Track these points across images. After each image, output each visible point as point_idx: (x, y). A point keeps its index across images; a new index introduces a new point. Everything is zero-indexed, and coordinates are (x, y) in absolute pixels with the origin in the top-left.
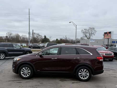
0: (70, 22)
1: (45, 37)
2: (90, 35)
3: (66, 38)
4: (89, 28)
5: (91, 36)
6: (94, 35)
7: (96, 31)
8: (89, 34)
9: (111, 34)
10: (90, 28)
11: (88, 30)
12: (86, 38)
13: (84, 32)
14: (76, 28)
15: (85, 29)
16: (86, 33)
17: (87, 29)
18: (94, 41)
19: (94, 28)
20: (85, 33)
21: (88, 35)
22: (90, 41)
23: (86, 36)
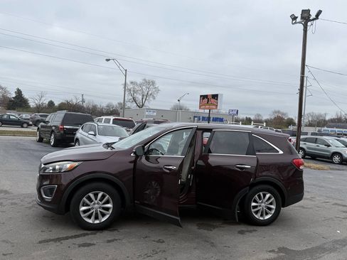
0: (108, 60)
1: (19, 92)
2: (145, 97)
3: (83, 101)
4: (141, 81)
5: (147, 101)
6: (154, 99)
7: (158, 90)
8: (143, 96)
9: (217, 99)
10: (145, 80)
11: (141, 85)
12: (135, 104)
13: (130, 90)
14: (126, 76)
15: (132, 83)
16: (134, 91)
17: (138, 83)
18: (155, 114)
19: (153, 83)
20: (132, 92)
21: (140, 97)
22: (147, 113)
23: (135, 100)
